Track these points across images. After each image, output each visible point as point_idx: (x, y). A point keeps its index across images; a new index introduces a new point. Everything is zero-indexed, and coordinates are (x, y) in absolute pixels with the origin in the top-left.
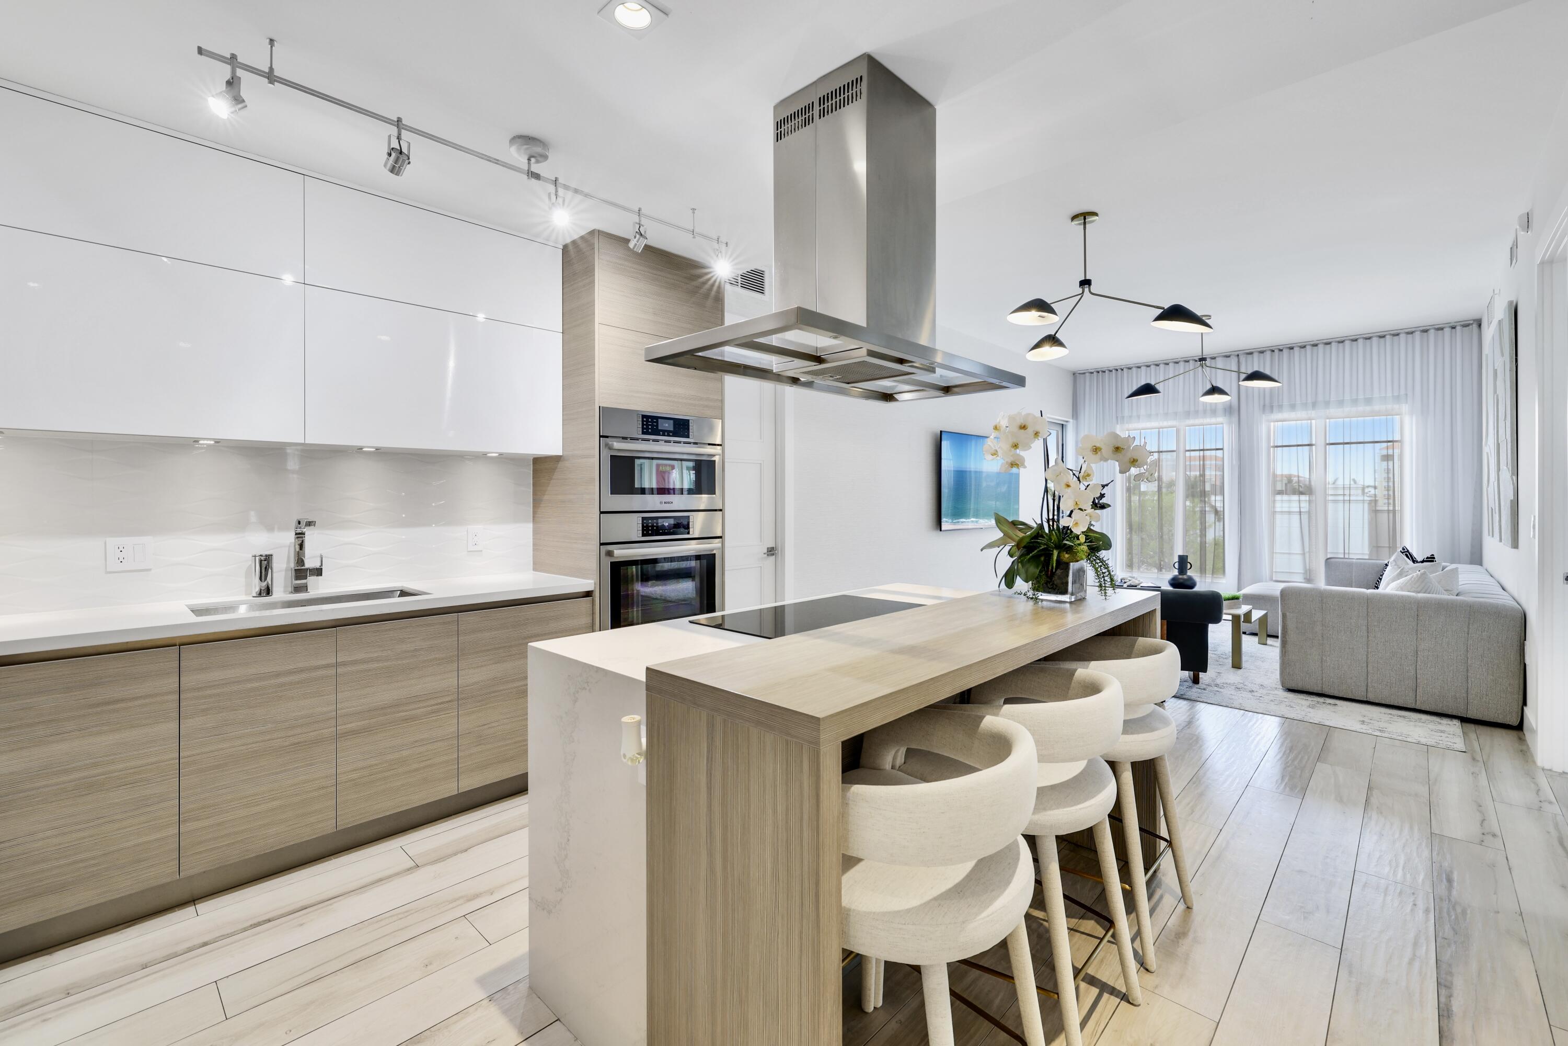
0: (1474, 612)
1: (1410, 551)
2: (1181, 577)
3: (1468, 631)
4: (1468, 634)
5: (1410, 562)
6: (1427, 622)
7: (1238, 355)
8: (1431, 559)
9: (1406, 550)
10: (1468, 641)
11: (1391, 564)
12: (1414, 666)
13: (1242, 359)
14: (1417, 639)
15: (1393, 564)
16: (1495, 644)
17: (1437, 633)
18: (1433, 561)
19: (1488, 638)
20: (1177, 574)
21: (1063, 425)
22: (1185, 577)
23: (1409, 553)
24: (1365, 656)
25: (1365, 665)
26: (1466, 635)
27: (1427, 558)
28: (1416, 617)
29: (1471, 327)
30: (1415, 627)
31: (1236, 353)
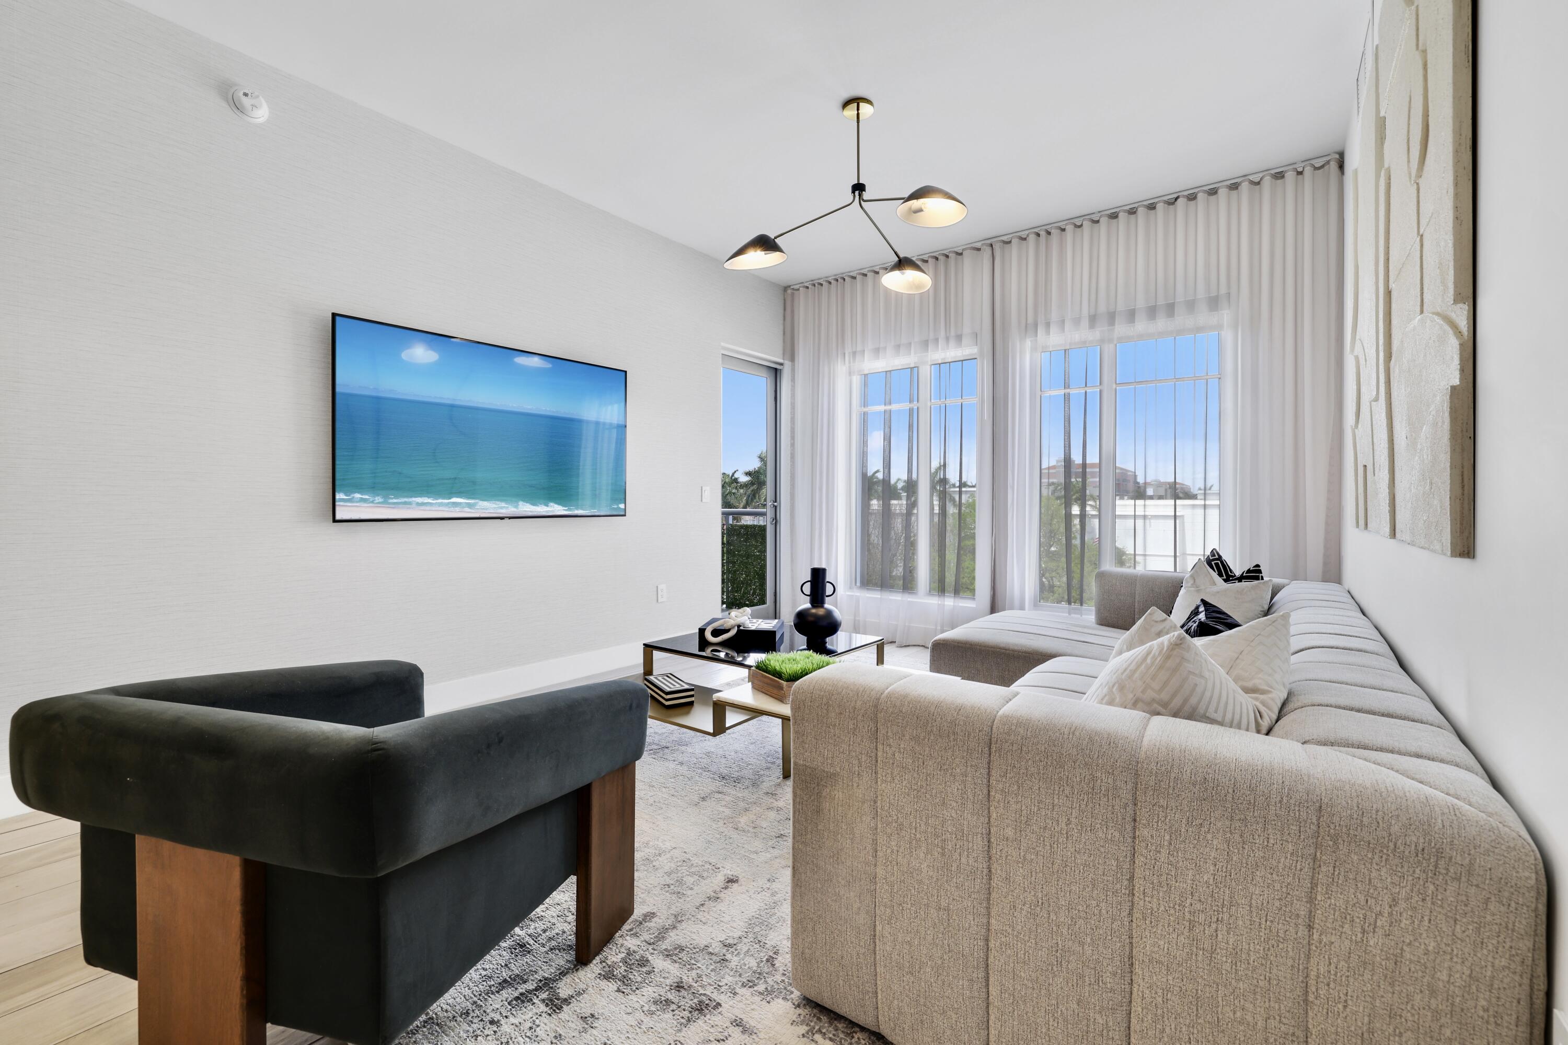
0: (1335, 838)
1: (1224, 558)
2: (814, 611)
3: (1311, 915)
4: (1310, 927)
5: (1219, 580)
6: (1164, 852)
7: (991, 245)
8: (1254, 574)
9: (1217, 557)
10: (1308, 957)
11: (1187, 582)
12: (1120, 1015)
13: (997, 247)
14: (1130, 914)
15: (1189, 585)
16: (1418, 997)
17: (1198, 906)
18: (1257, 578)
19: (1391, 965)
20: (808, 605)
21: (776, 369)
22: (821, 612)
23: (1222, 562)
24: (981, 943)
25: (982, 974)
26: (1302, 931)
27: (1249, 571)
28: (1129, 828)
29: (1326, 167)
30: (1127, 866)
31: (989, 242)
